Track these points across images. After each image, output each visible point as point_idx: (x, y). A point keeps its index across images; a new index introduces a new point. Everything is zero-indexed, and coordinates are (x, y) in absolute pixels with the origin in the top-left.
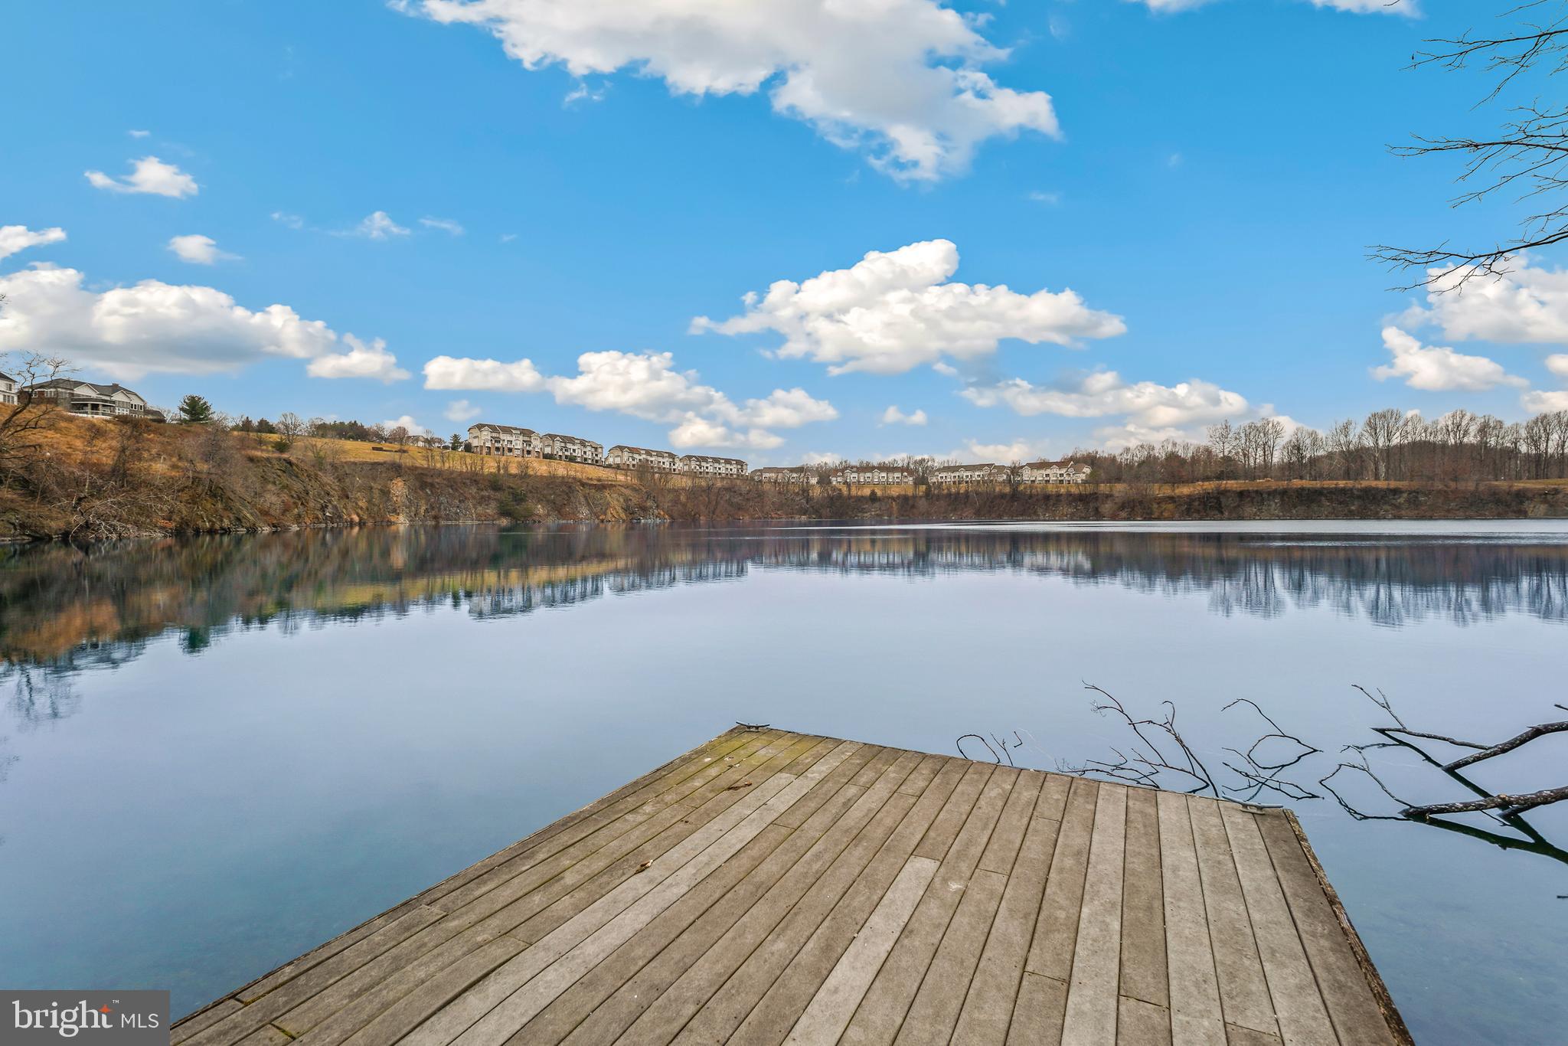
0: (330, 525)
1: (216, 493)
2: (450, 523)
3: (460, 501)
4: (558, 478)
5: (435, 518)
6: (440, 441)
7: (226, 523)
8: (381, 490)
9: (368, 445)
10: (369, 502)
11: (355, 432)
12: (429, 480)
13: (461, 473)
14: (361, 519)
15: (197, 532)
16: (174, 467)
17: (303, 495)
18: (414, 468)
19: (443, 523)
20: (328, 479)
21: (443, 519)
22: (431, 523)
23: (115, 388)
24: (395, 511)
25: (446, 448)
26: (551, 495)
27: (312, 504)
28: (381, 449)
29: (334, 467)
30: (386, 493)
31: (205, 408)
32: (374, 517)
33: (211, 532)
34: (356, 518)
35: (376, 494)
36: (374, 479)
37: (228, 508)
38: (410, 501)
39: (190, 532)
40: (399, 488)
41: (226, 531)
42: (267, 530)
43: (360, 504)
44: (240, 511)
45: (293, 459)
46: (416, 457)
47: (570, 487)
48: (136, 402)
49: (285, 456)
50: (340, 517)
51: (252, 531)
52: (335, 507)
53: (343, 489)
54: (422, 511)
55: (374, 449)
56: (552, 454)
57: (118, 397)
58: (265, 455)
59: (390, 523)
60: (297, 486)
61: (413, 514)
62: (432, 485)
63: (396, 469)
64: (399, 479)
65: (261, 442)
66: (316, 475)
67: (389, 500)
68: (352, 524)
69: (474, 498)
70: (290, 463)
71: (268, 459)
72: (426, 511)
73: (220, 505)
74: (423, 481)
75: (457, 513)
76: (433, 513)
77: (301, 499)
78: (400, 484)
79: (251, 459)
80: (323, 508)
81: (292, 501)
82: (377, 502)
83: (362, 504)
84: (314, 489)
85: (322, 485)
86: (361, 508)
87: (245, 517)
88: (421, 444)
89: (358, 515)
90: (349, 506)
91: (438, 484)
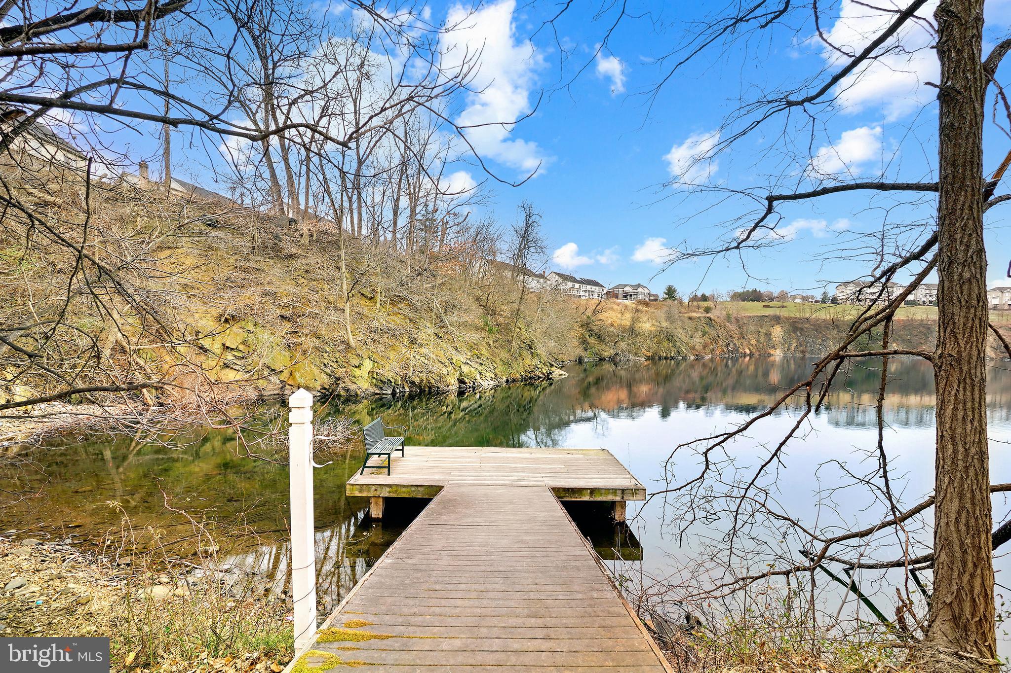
0: (731, 355)
1: (670, 337)
2: (813, 356)
3: (822, 341)
4: (916, 321)
5: (803, 352)
6: (813, 297)
7: (673, 354)
8: (766, 334)
9: (760, 304)
10: (757, 341)
11: (755, 296)
12: (800, 326)
13: (825, 320)
14: (751, 352)
15: (660, 358)
16: (653, 325)
17: (716, 338)
18: (788, 319)
19: (808, 355)
20: (733, 327)
21: (809, 353)
22: (800, 355)
23: (639, 286)
24: (774, 347)
25: (817, 302)
26: (907, 335)
27: (721, 343)
28: (768, 306)
29: (737, 320)
30: (768, 335)
31: (674, 291)
32: (759, 351)
33: (666, 358)
34: (748, 352)
35: (762, 336)
36: (761, 327)
37: (674, 346)
38: (785, 340)
39: (657, 358)
40: (777, 332)
41: (672, 358)
42: (692, 358)
43: (752, 342)
44: (680, 347)
45: (712, 317)
46: (791, 312)
47: (929, 328)
48: (647, 291)
49: (708, 315)
50: (738, 351)
51: (685, 358)
52: (735, 344)
53: (741, 333)
54: (793, 347)
55: (764, 306)
56: (914, 301)
57: (640, 290)
58: (698, 315)
59: (770, 355)
60: (713, 333)
61: (786, 349)
62: (802, 329)
63: (777, 319)
64: (778, 326)
65: (699, 307)
66: (725, 325)
67: (770, 339)
68: (745, 355)
69: (833, 338)
70: (711, 319)
71: (699, 318)
72: (796, 347)
73: (671, 345)
74: (795, 326)
75: (820, 349)
76: (801, 348)
77: (715, 340)
78: (778, 329)
79: (690, 318)
80: (727, 345)
81: (710, 341)
82: (762, 341)
83: (753, 342)
84: (723, 333)
85: (728, 331)
86: (752, 345)
87: (682, 351)
88: (798, 301)
89: (750, 349)
90: (744, 343)
91: (807, 328)
